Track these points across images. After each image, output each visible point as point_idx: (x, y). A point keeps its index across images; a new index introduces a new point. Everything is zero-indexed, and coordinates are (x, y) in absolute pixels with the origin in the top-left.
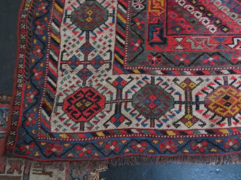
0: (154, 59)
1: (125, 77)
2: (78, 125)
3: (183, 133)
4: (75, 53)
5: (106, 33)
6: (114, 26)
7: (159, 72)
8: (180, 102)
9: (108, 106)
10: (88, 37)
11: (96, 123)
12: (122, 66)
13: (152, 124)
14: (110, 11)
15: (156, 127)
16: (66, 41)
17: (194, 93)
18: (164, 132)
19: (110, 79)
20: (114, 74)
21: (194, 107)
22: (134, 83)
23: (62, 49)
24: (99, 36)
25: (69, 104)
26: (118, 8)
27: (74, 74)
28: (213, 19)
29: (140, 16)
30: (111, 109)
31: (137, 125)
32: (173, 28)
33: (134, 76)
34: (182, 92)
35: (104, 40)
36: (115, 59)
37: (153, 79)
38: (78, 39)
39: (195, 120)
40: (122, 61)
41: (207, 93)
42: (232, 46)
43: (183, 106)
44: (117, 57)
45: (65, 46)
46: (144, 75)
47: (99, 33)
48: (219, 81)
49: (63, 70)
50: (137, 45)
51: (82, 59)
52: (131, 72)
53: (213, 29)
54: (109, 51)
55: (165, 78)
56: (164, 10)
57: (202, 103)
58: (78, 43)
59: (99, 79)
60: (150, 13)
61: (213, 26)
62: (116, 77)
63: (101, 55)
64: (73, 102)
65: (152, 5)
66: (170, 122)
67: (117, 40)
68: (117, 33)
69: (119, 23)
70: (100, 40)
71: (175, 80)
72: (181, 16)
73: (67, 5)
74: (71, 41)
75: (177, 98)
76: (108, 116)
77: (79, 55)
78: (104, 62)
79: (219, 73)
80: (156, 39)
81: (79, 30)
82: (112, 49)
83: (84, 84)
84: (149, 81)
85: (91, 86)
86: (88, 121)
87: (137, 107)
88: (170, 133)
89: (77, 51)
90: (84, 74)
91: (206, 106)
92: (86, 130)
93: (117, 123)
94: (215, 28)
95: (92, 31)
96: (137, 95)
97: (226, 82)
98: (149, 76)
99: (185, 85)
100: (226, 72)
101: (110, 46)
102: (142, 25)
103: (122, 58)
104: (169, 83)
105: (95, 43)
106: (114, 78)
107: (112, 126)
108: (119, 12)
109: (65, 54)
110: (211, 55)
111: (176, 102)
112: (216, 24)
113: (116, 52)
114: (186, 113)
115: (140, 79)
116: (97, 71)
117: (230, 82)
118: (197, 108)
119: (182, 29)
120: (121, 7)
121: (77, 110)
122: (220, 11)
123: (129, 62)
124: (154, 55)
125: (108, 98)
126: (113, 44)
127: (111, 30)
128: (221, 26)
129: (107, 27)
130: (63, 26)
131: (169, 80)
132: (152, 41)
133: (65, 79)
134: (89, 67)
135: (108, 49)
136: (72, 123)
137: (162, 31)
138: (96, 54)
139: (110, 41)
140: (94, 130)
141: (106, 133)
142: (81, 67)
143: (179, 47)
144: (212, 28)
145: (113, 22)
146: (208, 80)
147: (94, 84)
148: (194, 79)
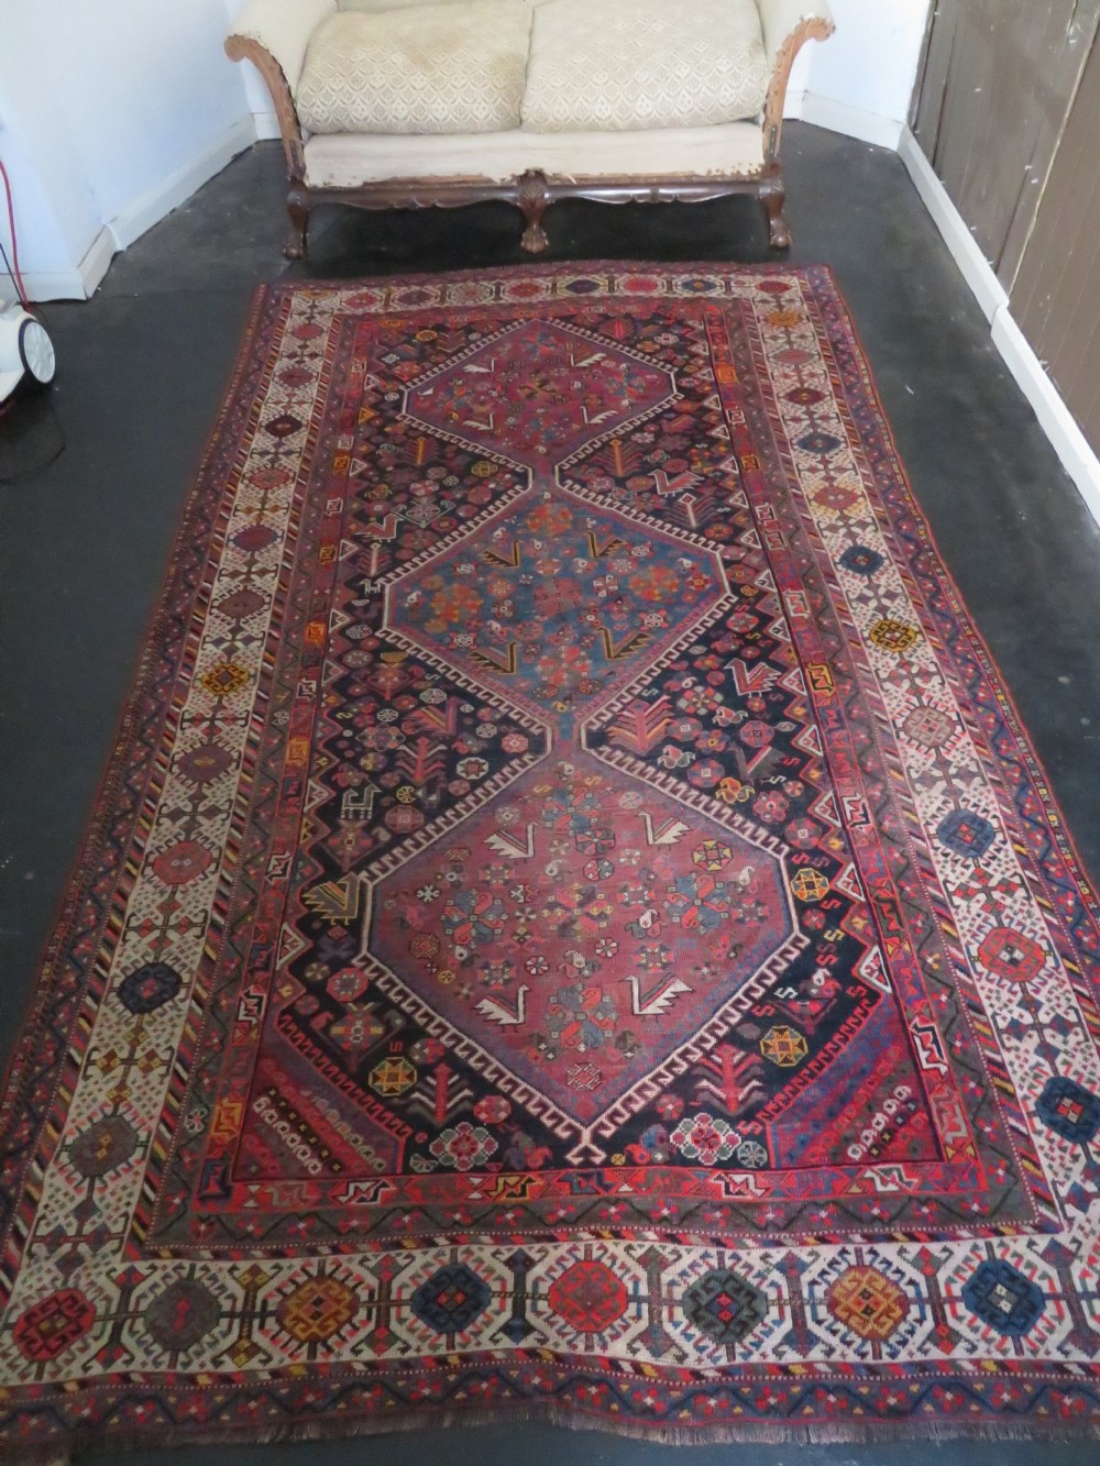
0: (203, 1227)
1: (142, 1266)
2: (34, 1368)
3: (227, 1379)
4: (62, 1221)
5: (126, 1179)
6: (144, 1164)
7: (207, 1254)
8: (231, 1315)
9: (97, 1326)
10: (91, 1188)
11: (68, 1362)
12: (141, 1243)
13: (173, 1363)
14: (143, 1135)
15: (179, 1368)
16: (51, 1197)
17: (261, 1295)
18: (192, 1379)
19: (114, 1270)
20: (124, 1260)
21: (256, 1323)
22: (157, 1277)
23: (41, 1211)
24: (111, 1186)
25: (25, 1325)
26: (158, 1131)
27: (50, 1264)
28: (317, 1149)
29: (193, 1145)
30: (102, 1333)
31: (144, 1364)
32: (246, 1167)
33: (158, 1263)
34: (240, 1293)
35: (120, 1193)
36: (133, 1231)
37: (193, 1268)
38: (72, 1192)
39: (254, 1350)
40: (142, 1234)
41: (285, 1295)
42: (343, 1199)
43: (237, 1322)
44: (136, 1226)
45: (46, 1207)
46: (177, 1262)
47: (113, 1179)
48: (310, 1269)
49: (31, 1255)
50: (177, 1201)
51: (71, 1232)
52: (156, 1255)
53: (315, 1168)
54: (126, 1215)
55: (214, 1267)
56: (238, 1133)
57: (272, 1314)
58: (72, 1199)
59: (94, 1271)
60: (212, 1140)
61: (315, 1161)
62: (126, 1265)
63: (109, 1224)
64: (35, 1320)
65: (219, 1123)
66: (207, 1357)
67: (143, 1193)
68: (147, 1180)
69: (155, 1160)
70: (113, 1194)
71: (232, 1270)
72: (262, 1144)
73: (69, 1126)
74: (60, 1196)
75: (226, 1305)
76: (95, 1347)
77: (69, 1225)
78: (112, 1237)
79: (313, 1252)
80: (214, 1189)
81: (78, 1176)
82: (131, 1210)
83: (65, 1282)
84: (185, 1273)
85: (76, 1288)
86: (54, 1360)
87: (151, 1328)
88: (203, 1380)
89: (67, 1217)
90: (69, 1263)
91: (279, 1321)
92: (46, 1378)
93: (107, 1362)
94: (320, 1166)
95: (101, 1176)
96: (158, 1302)
97: (321, 1270)
98: (187, 1264)
99: (248, 1278)
100: (325, 1250)
101: (128, 1204)
102: (193, 1162)
103: (145, 1227)
104: (220, 1276)
105: (102, 1199)
106: (121, 1268)
107: (97, 1369)
108: (159, 1138)
109: (43, 1222)
110: (302, 1218)
111: (223, 1315)
112: (321, 1158)
113: (137, 1217)
114: (240, 1337)
115: (169, 1270)
116: (94, 1256)
117: (329, 1269)
118: (262, 1327)
119: (262, 1169)
120: (163, 1128)
121: (38, 1337)
122: (334, 1132)
123: (156, 1235)
124: (202, 1220)
125: (101, 1310)
126: (134, 1200)
127: (137, 1173)
128: (328, 1163)
129: (130, 1167)
130: (52, 1168)
131: (221, 1270)
132: (205, 1192)
133: (31, 1274)
134: (83, 1248)
135: (124, 1209)
136: (23, 1362)
137: (225, 1173)
138: (99, 1221)
139: (130, 1195)
140: (61, 1377)
141: (83, 1384)
142: (67, 1247)
143: (251, 1204)
144: (313, 1165)
145: (143, 1158)
146: (290, 1267)
147: (83, 1283)
148: (267, 1266)
